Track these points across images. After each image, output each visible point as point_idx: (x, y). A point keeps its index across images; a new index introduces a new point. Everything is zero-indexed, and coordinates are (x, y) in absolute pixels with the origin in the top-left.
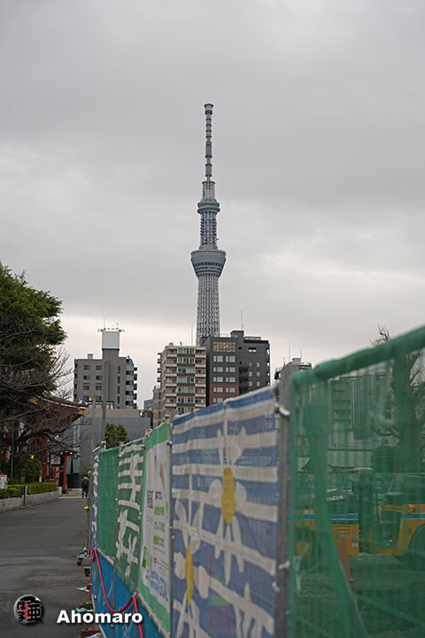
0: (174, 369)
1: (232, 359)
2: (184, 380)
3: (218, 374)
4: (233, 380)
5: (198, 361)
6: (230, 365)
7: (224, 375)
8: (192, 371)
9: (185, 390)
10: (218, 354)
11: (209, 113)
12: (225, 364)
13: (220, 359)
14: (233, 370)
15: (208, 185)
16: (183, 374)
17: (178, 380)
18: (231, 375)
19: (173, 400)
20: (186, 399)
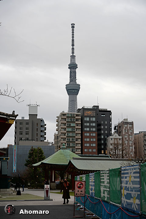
0: (65, 124)
1: (94, 119)
2: (70, 130)
3: (87, 127)
4: (94, 129)
5: (77, 120)
6: (93, 122)
7: (90, 127)
8: (74, 125)
9: (70, 134)
10: (86, 117)
11: (73, 27)
12: (90, 122)
13: (88, 119)
14: (94, 124)
15: (73, 57)
16: (69, 126)
17: (67, 130)
18: (93, 127)
19: (64, 139)
20: (71, 139)
